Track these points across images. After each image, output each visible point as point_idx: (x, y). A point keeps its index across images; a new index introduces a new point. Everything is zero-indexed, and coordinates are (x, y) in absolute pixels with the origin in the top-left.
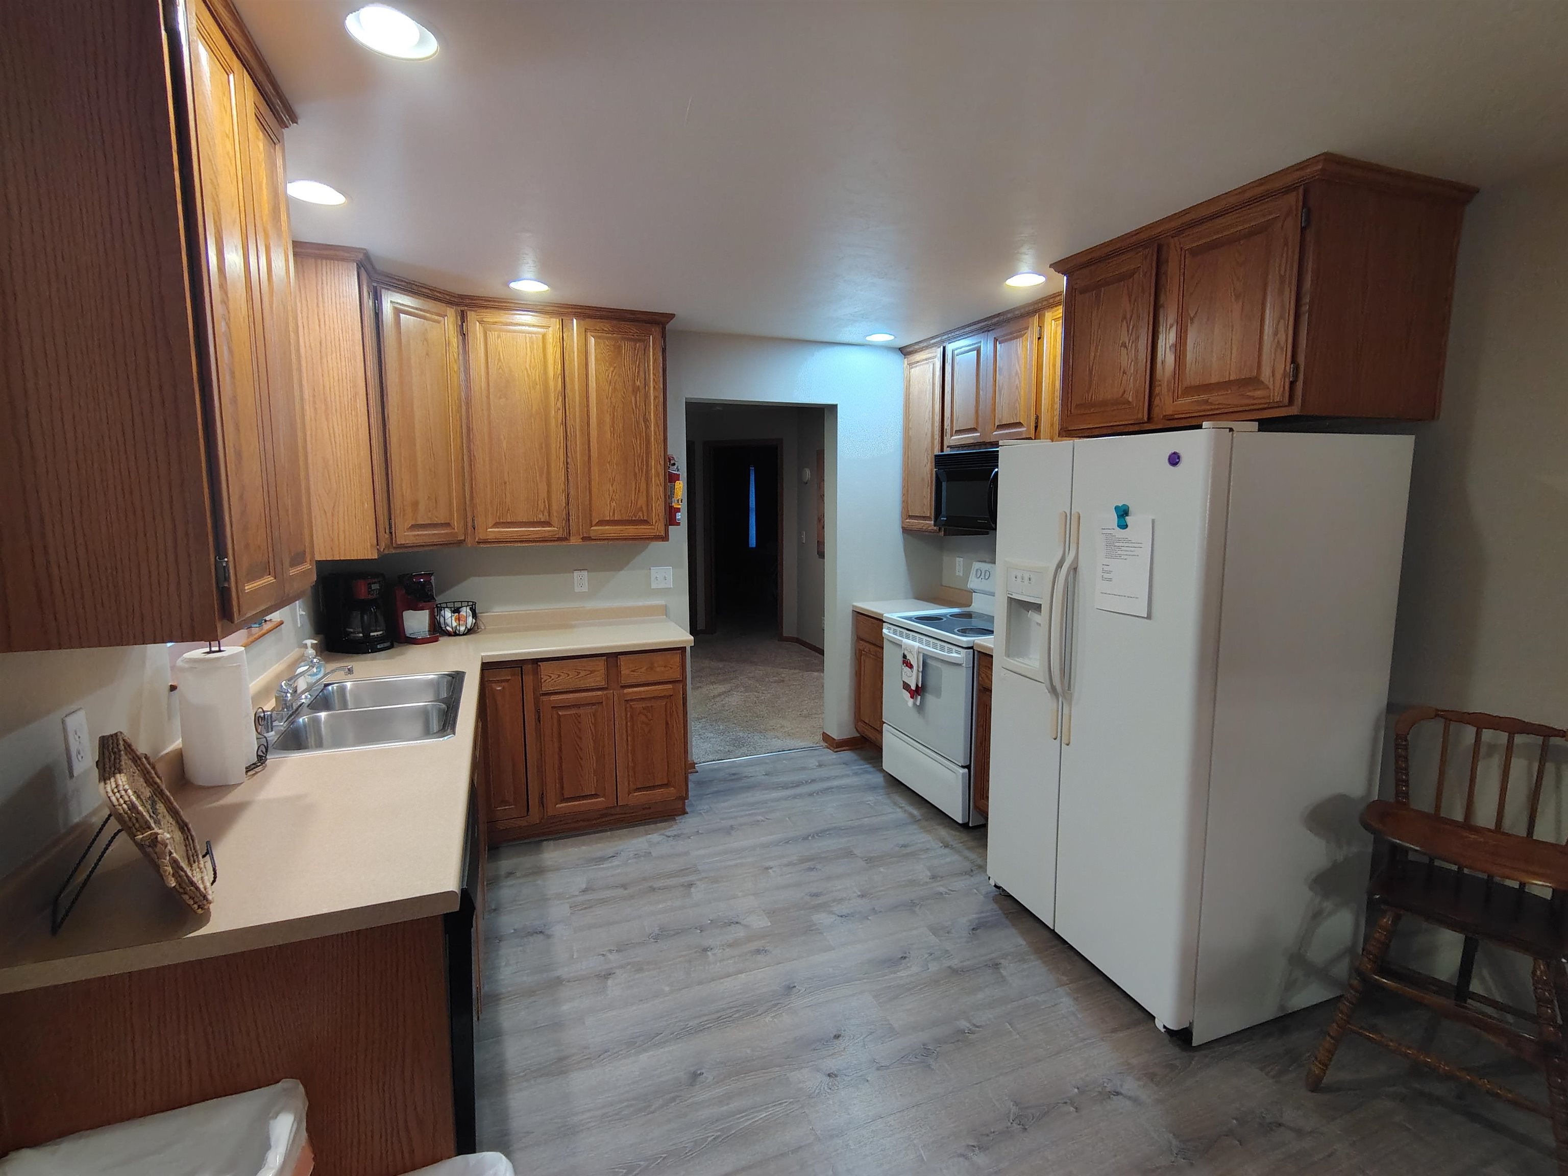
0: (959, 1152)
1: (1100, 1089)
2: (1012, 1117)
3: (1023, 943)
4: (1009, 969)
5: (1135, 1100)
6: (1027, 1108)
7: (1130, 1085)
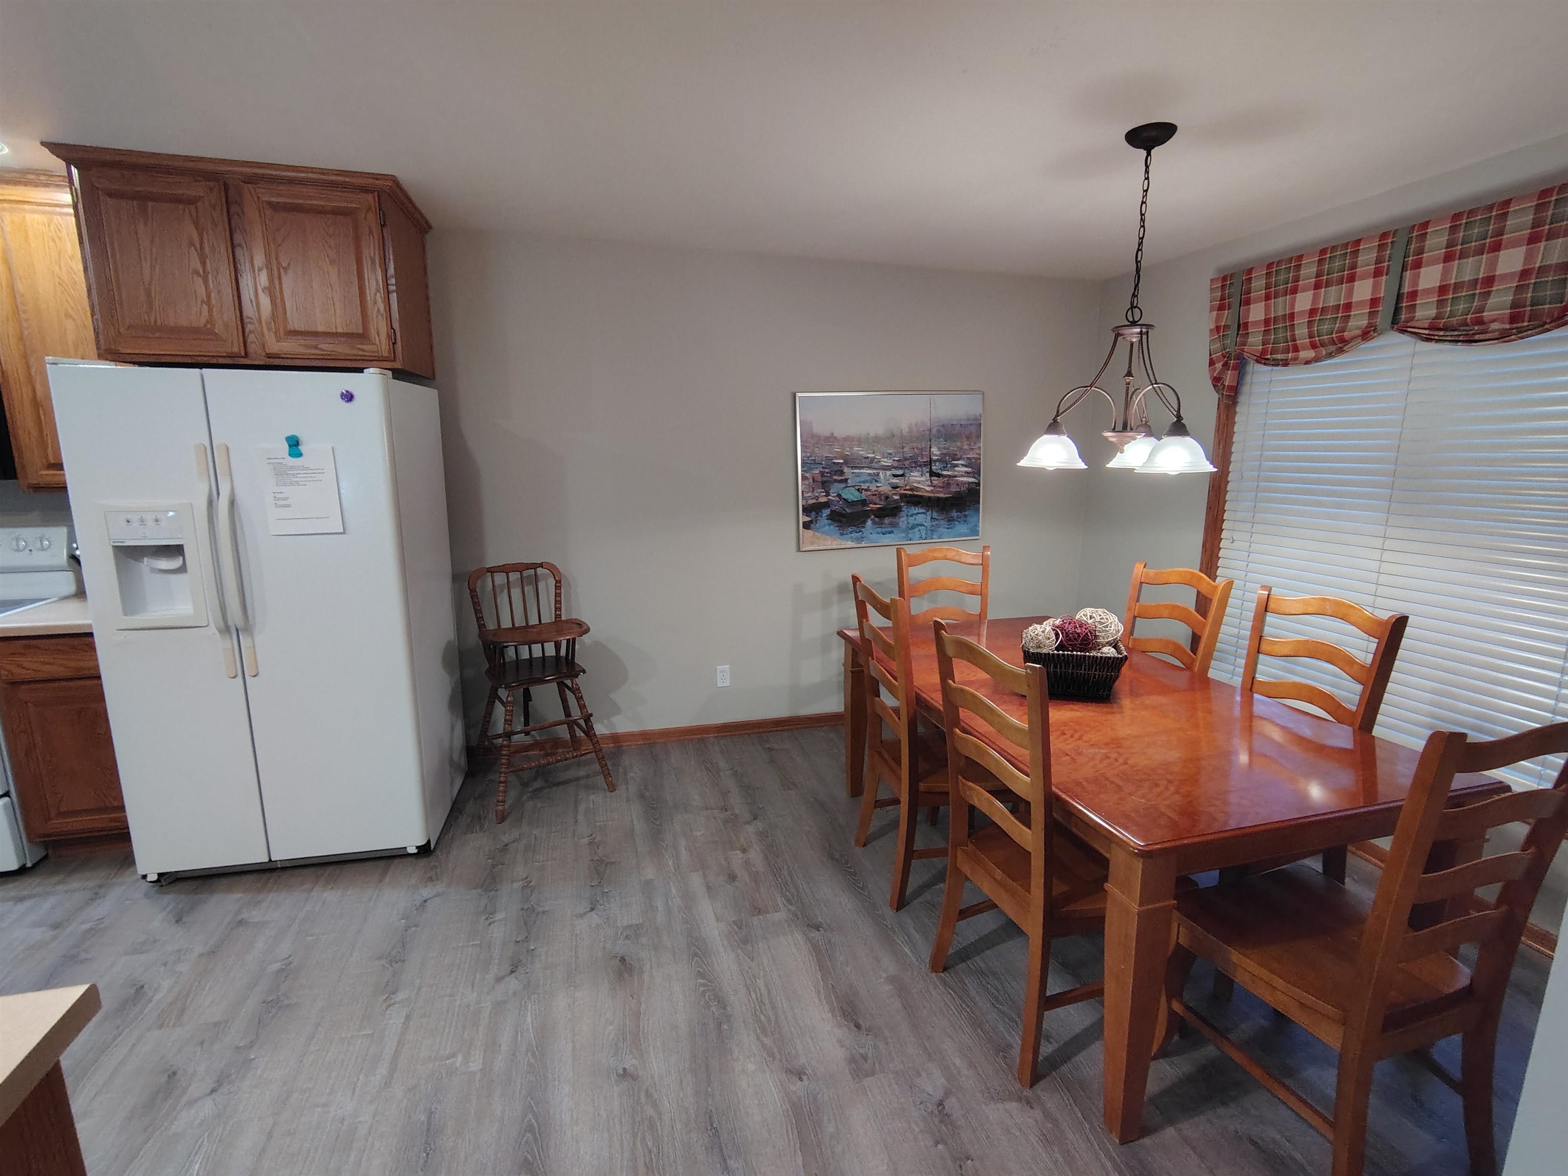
0: (384, 1008)
1: (414, 908)
2: (387, 965)
3: (239, 895)
4: (255, 915)
5: (438, 895)
6: (390, 953)
7: (426, 892)
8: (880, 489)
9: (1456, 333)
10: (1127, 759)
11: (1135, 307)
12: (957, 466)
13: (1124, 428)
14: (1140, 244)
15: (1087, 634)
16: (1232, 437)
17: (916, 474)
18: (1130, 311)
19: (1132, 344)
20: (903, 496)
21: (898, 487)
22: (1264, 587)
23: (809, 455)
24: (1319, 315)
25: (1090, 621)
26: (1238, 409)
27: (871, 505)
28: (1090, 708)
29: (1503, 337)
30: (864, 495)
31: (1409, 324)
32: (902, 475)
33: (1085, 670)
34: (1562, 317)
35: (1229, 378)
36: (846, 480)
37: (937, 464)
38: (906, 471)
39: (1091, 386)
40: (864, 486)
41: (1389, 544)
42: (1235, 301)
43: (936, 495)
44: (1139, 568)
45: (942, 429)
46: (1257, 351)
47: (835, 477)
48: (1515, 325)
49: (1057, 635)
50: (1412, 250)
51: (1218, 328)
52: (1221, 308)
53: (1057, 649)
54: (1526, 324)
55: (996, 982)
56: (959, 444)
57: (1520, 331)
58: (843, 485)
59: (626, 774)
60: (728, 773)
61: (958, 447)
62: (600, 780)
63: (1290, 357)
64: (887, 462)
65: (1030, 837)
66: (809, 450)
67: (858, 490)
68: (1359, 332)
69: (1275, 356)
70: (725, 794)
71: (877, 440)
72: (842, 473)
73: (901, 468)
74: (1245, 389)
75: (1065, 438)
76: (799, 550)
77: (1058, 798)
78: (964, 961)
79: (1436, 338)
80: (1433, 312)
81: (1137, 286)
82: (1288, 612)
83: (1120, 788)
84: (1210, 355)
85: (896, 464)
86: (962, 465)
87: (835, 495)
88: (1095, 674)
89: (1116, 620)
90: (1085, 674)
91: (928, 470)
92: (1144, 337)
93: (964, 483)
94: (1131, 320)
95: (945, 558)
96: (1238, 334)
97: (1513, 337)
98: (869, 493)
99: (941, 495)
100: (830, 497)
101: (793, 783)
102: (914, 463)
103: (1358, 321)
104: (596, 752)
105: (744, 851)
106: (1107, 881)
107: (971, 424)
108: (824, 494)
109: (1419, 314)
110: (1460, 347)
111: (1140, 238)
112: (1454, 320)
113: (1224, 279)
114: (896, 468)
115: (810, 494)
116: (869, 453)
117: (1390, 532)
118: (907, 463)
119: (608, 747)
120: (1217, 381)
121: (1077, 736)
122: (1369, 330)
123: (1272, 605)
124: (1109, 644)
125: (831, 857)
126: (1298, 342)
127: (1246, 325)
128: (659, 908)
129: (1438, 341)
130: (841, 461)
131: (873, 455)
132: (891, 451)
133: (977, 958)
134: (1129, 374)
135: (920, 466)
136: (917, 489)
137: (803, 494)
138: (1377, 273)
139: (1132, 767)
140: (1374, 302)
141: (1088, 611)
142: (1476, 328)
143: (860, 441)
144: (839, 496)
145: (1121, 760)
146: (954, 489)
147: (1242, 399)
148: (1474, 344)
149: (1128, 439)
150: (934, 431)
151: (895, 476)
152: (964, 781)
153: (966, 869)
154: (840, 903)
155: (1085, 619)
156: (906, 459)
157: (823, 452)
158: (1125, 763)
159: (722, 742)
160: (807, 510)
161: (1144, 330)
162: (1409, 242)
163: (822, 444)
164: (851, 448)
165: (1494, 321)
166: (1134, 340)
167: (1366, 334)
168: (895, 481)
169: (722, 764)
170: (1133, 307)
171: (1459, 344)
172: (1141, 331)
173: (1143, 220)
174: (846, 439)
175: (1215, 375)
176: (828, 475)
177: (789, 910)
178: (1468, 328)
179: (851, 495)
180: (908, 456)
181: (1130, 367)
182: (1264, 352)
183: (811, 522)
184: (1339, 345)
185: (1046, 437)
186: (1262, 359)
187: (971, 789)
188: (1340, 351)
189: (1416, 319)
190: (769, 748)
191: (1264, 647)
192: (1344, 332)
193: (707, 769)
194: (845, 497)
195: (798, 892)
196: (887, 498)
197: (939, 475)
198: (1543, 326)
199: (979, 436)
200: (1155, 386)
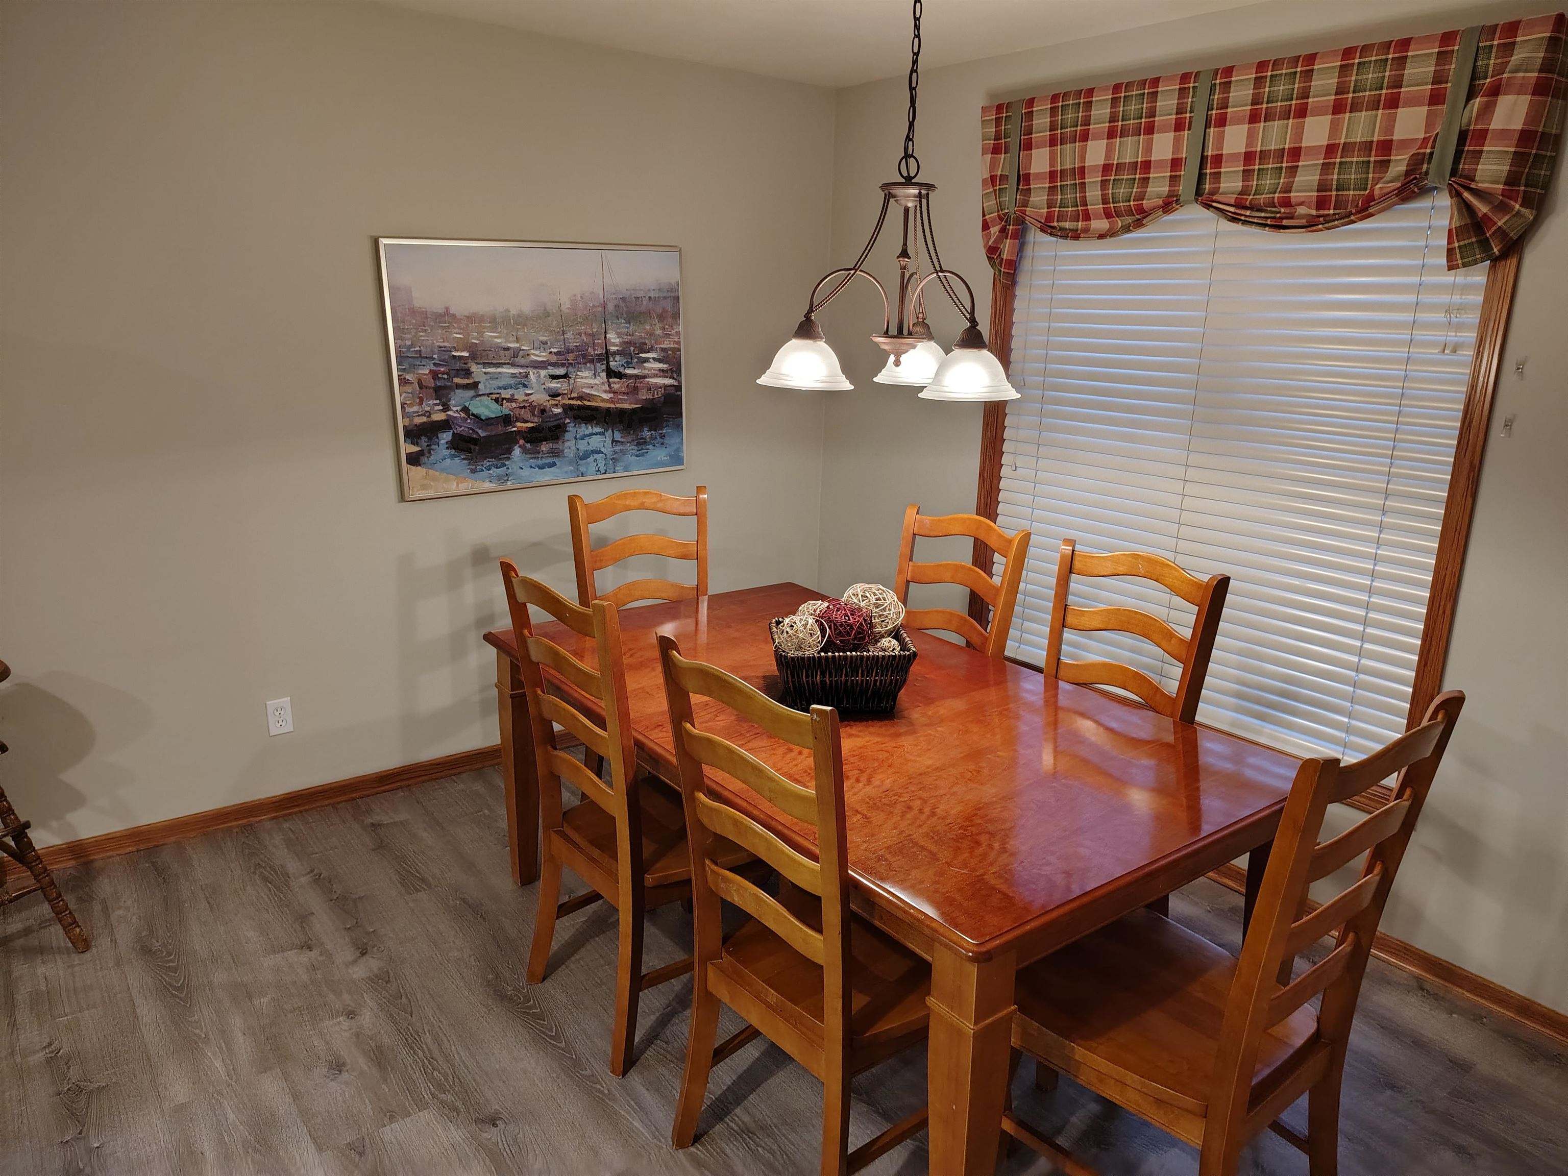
8: (532, 398)
9: (1263, 215)
10: (934, 808)
11: (912, 156)
12: (646, 360)
13: (900, 334)
14: (915, 62)
15: (861, 624)
16: (1011, 328)
17: (586, 374)
18: (904, 160)
19: (907, 210)
20: (568, 409)
21: (559, 395)
22: (1068, 541)
23: (408, 343)
24: (1113, 173)
25: (862, 604)
26: (1018, 291)
27: (518, 424)
28: (871, 729)
29: (1311, 225)
30: (507, 408)
31: (1214, 198)
32: (566, 376)
33: (862, 676)
34: (1366, 209)
35: (1007, 249)
36: (475, 385)
37: (618, 358)
38: (571, 369)
39: (855, 269)
40: (506, 394)
41: (1192, 474)
42: (1014, 141)
43: (618, 405)
44: (911, 513)
45: (622, 304)
46: (1041, 215)
47: (457, 380)
48: (1321, 212)
49: (823, 630)
50: (1215, 102)
51: (993, 178)
52: (996, 150)
53: (822, 650)
54: (1332, 212)
55: (769, 1141)
56: (648, 327)
57: (1328, 219)
58: (471, 393)
59: (107, 916)
60: (304, 880)
61: (647, 333)
62: (56, 934)
63: (1080, 227)
64: (540, 356)
65: (821, 945)
66: (409, 336)
67: (496, 400)
68: (1160, 202)
69: (1062, 224)
70: (303, 918)
71: (521, 321)
72: (468, 373)
73: (563, 365)
74: (1026, 265)
75: (822, 344)
76: (402, 498)
77: (857, 885)
78: (721, 1119)
79: (1243, 218)
80: (1238, 185)
81: (911, 125)
82: (1096, 572)
83: (934, 856)
84: (984, 215)
85: (554, 359)
86: (654, 359)
87: (459, 408)
88: (876, 681)
89: (896, 599)
90: (862, 681)
91: (604, 367)
92: (924, 201)
93: (657, 387)
94: (905, 174)
95: (642, 507)
96: (1018, 189)
97: (1320, 226)
98: (514, 405)
99: (626, 406)
100: (449, 413)
101: (423, 880)
102: (583, 357)
103: (1158, 187)
104: (41, 888)
105: (351, 1014)
106: (929, 994)
107: (665, 298)
108: (441, 408)
109: (1224, 185)
110: (1267, 232)
111: (914, 54)
112: (1262, 198)
113: (999, 108)
114: (554, 365)
115: (415, 408)
116: (510, 342)
117: (1194, 459)
118: (571, 357)
119: (62, 868)
120: (992, 252)
121: (864, 779)
122: (1171, 200)
123: (1077, 565)
124: (889, 633)
125: (502, 997)
126: (1089, 207)
127: (1027, 178)
128: (207, 1154)
129: (1245, 223)
130: (465, 354)
131: (517, 345)
132: (544, 339)
133: (738, 1111)
134: (904, 254)
135: (592, 361)
136: (589, 397)
137: (403, 408)
138: (1179, 126)
139: (944, 818)
140: (1176, 163)
141: (859, 588)
142: (1283, 210)
143: (494, 322)
144: (465, 410)
145: (927, 810)
146: (644, 395)
147: (1023, 279)
148: (1282, 231)
149: (905, 348)
150: (610, 307)
151: (553, 377)
152: (715, 868)
153: (721, 990)
154: (525, 1071)
155: (856, 601)
156: (569, 351)
157: (433, 340)
158: (933, 814)
159: (286, 825)
160: (412, 434)
161: (923, 192)
162: (1212, 92)
163: (432, 327)
164: (481, 333)
165: (1301, 204)
166: (910, 204)
167: (1169, 204)
168: (554, 385)
169: (293, 866)
170: (907, 156)
171: (1267, 229)
172: (920, 193)
173: (917, 27)
174: (470, 318)
175: (990, 244)
176: (445, 376)
177: (442, 1102)
178: (1274, 209)
179: (486, 408)
180: (572, 345)
181: (905, 244)
182: (1049, 217)
183: (421, 453)
184: (1137, 216)
185: (795, 342)
186: (1047, 228)
187: (725, 879)
188: (1139, 224)
189: (1221, 191)
190: (373, 825)
191: (1070, 619)
192: (1143, 200)
193: (266, 880)
194: (475, 412)
195: (453, 1066)
196: (543, 411)
197: (620, 375)
198: (1349, 216)
199: (676, 316)
200: (940, 274)
